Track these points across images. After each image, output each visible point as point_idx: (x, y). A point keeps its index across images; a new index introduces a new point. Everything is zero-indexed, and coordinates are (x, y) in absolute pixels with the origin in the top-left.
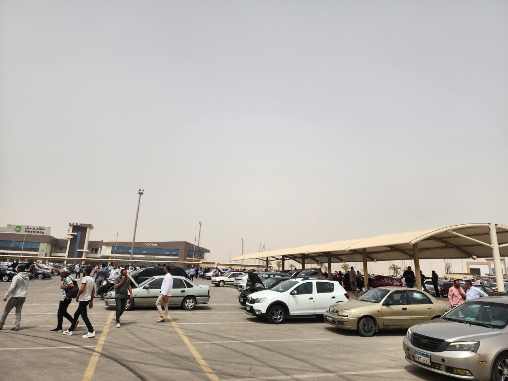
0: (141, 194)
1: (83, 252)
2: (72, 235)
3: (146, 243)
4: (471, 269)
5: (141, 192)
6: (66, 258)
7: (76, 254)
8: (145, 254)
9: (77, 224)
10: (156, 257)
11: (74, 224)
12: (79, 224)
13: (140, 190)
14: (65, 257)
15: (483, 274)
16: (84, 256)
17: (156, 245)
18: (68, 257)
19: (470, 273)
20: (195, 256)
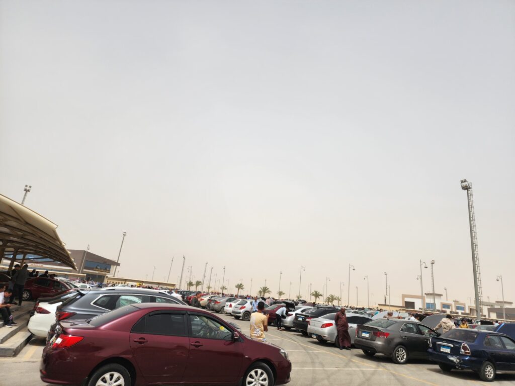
4: (406, 302)
5: (28, 188)
13: (26, 186)
15: (417, 308)
19: (404, 306)
20: (97, 268)
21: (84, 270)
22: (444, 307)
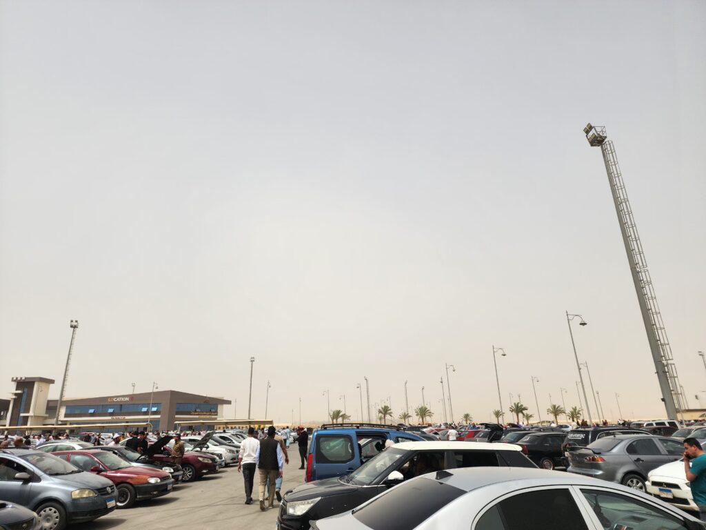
0: (74, 327)
1: (28, 417)
2: (16, 394)
3: (114, 397)
5: (74, 323)
6: (7, 427)
7: (21, 421)
8: (111, 414)
9: (21, 378)
10: (127, 418)
11: (17, 378)
12: (23, 378)
13: (72, 321)
14: (5, 426)
16: (29, 423)
17: (127, 399)
18: (10, 425)
20: (196, 411)
21: (177, 416)
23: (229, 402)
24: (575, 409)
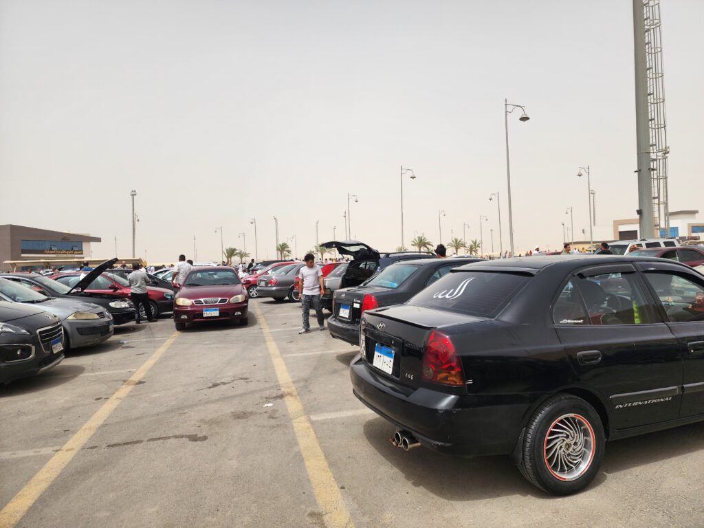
4: (621, 232)
19: (618, 239)
20: (51, 250)
21: (23, 255)
22: (693, 231)
23: (98, 240)
24: (475, 243)
